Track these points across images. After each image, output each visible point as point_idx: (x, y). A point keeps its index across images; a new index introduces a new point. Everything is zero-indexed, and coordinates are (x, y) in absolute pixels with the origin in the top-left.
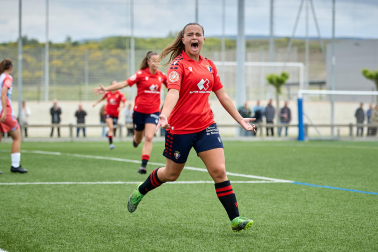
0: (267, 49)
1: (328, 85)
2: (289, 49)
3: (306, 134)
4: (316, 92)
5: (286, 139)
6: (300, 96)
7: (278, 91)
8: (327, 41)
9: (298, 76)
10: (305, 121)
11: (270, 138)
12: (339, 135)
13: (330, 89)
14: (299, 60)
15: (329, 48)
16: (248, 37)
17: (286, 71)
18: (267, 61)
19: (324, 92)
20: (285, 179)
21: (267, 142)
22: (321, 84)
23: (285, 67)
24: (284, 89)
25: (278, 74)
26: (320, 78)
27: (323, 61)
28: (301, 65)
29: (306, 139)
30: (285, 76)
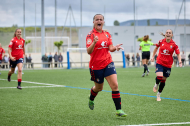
0: (54, 31)
1: (79, 46)
2: (63, 31)
3: (71, 66)
4: (75, 49)
5: (62, 68)
6: (68, 51)
7: (59, 49)
8: (79, 28)
9: (67, 42)
10: (70, 61)
11: (56, 68)
12: (84, 67)
13: (80, 47)
14: (68, 36)
15: (80, 30)
16: (46, 26)
17: (62, 40)
18: (54, 36)
19: (78, 49)
20: (62, 85)
21: (54, 70)
22: (77, 45)
23: (61, 39)
24: (61, 48)
25: (59, 41)
26: (76, 43)
27: (77, 36)
28: (68, 38)
29: (71, 68)
30: (62, 42)
